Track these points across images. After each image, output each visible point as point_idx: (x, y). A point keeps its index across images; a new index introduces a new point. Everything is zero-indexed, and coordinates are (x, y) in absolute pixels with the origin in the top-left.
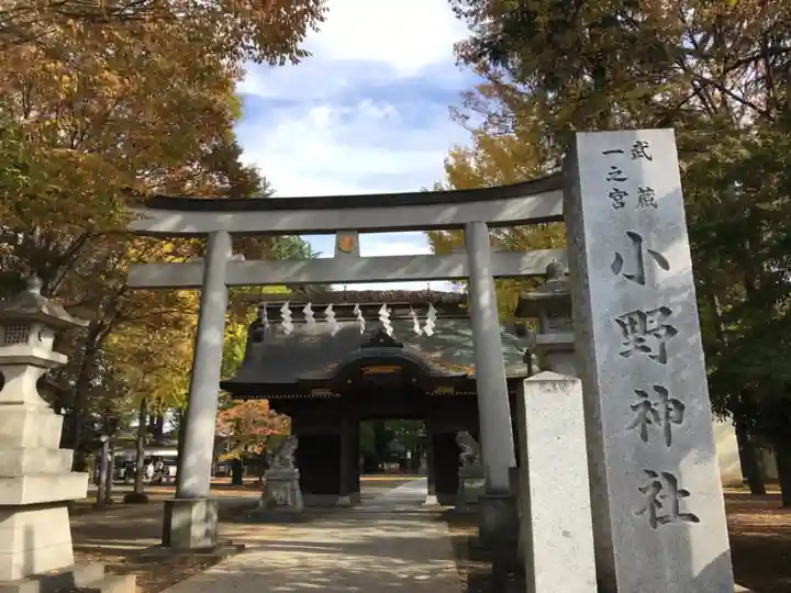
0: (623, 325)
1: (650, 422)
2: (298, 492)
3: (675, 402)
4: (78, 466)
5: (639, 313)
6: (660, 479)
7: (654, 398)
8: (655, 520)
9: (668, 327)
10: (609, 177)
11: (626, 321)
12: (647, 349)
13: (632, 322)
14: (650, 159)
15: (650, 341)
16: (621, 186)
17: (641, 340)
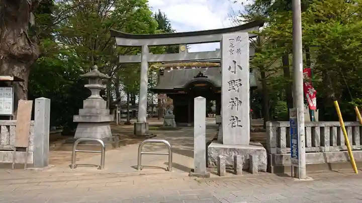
0: (230, 84)
1: (234, 106)
2: (174, 122)
3: (240, 101)
4: (111, 113)
5: (234, 81)
6: (235, 118)
7: (235, 100)
8: (232, 126)
9: (240, 84)
10: (230, 46)
11: (230, 82)
12: (235, 89)
13: (232, 83)
14: (241, 41)
15: (236, 87)
16: (233, 49)
17: (233, 87)
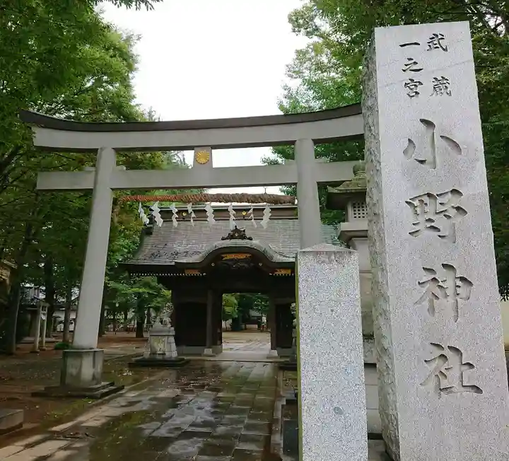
0: (414, 207)
1: (437, 297)
2: (174, 345)
3: (462, 279)
5: (429, 195)
6: (446, 351)
7: (441, 274)
9: (458, 209)
10: (405, 68)
11: (416, 203)
12: (436, 229)
13: (423, 203)
14: (445, 50)
15: (440, 222)
16: (417, 77)
17: (430, 220)
